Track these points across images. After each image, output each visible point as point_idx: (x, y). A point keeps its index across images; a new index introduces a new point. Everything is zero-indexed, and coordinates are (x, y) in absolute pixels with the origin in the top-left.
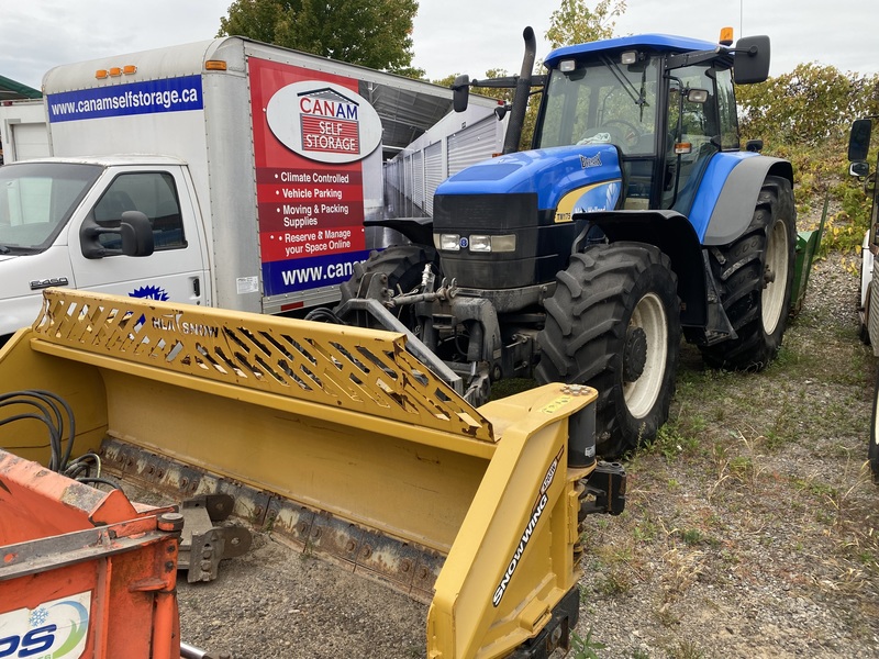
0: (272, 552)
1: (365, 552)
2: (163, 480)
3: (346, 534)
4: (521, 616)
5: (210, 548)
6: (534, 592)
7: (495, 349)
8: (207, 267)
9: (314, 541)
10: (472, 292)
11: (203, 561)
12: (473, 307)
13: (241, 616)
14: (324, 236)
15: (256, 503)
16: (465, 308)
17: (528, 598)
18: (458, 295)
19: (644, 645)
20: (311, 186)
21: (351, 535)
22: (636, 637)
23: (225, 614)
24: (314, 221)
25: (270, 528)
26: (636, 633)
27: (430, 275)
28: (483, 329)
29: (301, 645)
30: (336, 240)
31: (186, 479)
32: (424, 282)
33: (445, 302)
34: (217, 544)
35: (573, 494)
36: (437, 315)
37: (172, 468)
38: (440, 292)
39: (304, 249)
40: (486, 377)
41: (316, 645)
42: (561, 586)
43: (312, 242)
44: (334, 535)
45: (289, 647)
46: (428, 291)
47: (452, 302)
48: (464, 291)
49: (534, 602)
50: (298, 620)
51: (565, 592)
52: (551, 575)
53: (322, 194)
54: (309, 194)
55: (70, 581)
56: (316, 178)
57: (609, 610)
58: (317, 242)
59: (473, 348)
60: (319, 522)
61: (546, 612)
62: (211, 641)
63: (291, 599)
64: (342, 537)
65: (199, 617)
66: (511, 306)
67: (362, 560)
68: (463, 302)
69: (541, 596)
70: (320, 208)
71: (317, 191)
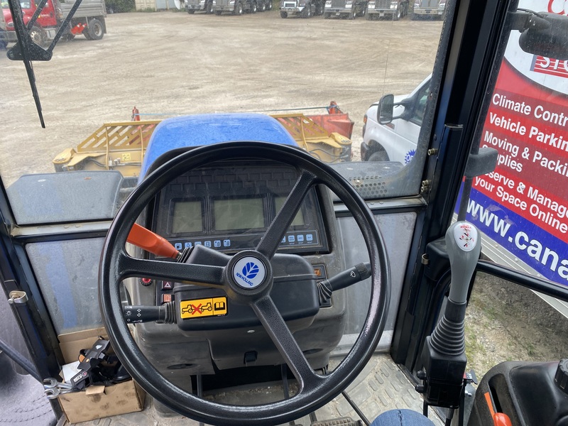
14: (526, 191)
20: (527, 121)
24: (519, 167)
30: (544, 209)
39: (495, 190)
43: (506, 188)
53: (542, 138)
54: (522, 130)
56: (539, 112)
58: (513, 192)
70: (531, 154)
71: (534, 131)
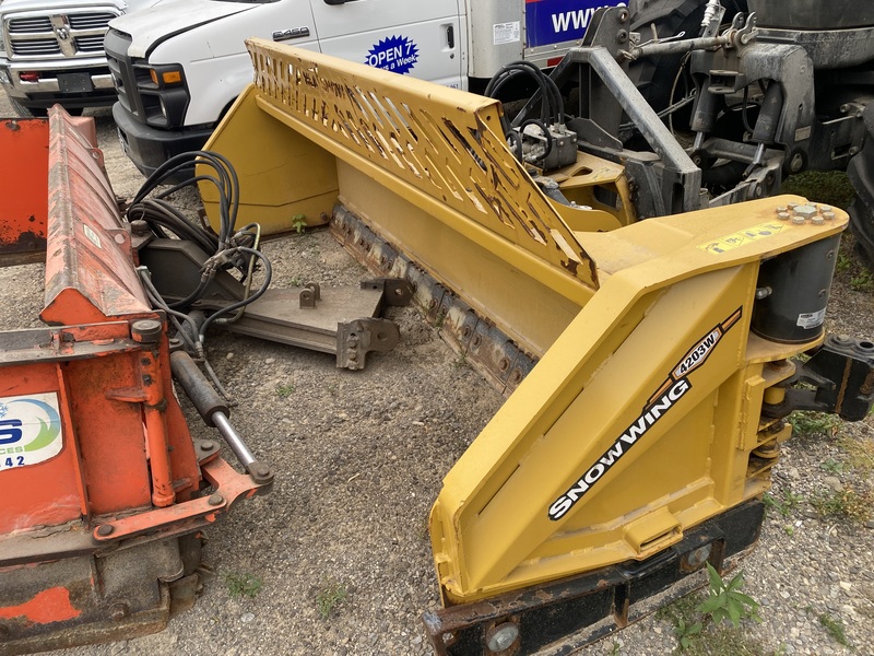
0: (434, 351)
1: (514, 375)
2: (369, 254)
3: (502, 350)
4: (628, 528)
5: (357, 338)
6: (667, 499)
7: (799, 125)
8: (462, 12)
9: (474, 349)
10: (783, 34)
11: (349, 350)
12: (772, 59)
13: (368, 415)
15: (433, 294)
16: (758, 60)
17: (652, 505)
18: (753, 41)
19: (849, 608)
21: (507, 352)
22: (842, 591)
23: (355, 408)
25: (440, 324)
26: (846, 586)
27: (717, 9)
28: (783, 95)
29: (406, 463)
31: (385, 256)
32: (706, 21)
33: (732, 50)
34: (363, 335)
35: (756, 381)
36: (715, 72)
37: (377, 243)
38: (726, 36)
40: (774, 166)
41: (419, 468)
42: (719, 497)
44: (492, 347)
45: (393, 462)
46: (710, 34)
47: (742, 52)
48: (772, 34)
49: (658, 513)
50: (418, 434)
51: (723, 508)
52: (705, 481)
55: (26, 380)
57: (819, 537)
59: (764, 122)
60: (481, 330)
61: (675, 529)
62: (329, 434)
63: (425, 408)
64: (498, 352)
65: (332, 405)
66: (846, 57)
67: (512, 384)
68: (761, 51)
69: (673, 508)
